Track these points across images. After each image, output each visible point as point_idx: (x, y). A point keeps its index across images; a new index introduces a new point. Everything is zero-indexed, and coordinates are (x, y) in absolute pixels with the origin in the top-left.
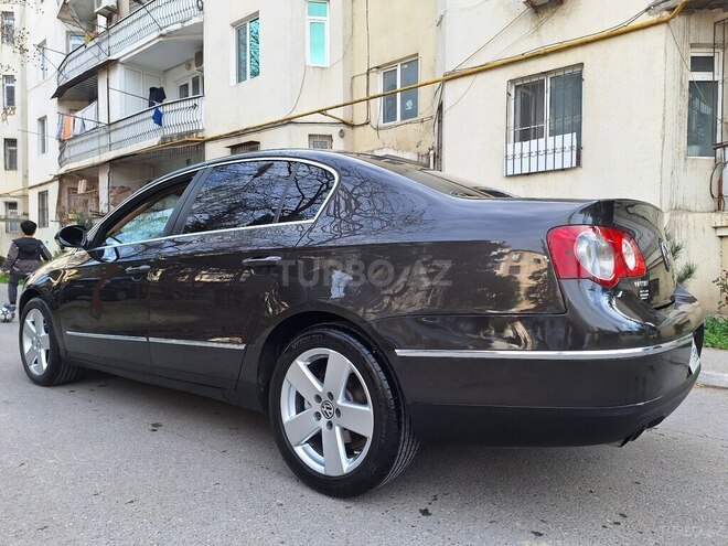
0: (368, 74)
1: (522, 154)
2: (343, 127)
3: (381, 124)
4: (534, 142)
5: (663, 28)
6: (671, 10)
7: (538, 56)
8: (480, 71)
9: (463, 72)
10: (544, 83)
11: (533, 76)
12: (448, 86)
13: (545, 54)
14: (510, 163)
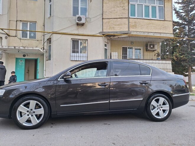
0: (17, 21)
1: (75, 56)
2: (6, 35)
3: (21, 38)
4: (76, 54)
5: (102, 37)
6: (103, 35)
7: (78, 35)
8: (63, 34)
9: (59, 33)
10: (78, 41)
11: (77, 39)
12: (54, 35)
13: (80, 35)
14: (72, 58)
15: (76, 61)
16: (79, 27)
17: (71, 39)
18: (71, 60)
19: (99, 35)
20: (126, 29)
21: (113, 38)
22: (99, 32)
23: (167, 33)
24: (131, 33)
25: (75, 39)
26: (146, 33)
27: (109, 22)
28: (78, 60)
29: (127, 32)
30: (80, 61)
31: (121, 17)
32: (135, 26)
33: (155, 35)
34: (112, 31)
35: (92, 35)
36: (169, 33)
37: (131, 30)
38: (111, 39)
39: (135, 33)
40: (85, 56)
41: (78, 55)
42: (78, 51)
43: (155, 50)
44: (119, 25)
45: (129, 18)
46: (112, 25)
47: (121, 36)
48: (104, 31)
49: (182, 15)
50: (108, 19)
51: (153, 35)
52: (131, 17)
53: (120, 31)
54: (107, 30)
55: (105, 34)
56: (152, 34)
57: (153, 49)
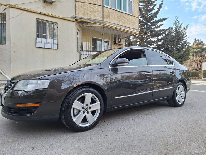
1: (42, 42)
4: (43, 39)
5: (74, 23)
6: (76, 20)
7: (45, 15)
8: (25, 10)
9: (19, 8)
10: (45, 23)
11: (44, 20)
12: (11, 9)
13: (48, 16)
14: (38, 43)
15: (43, 48)
16: (47, 5)
17: (37, 19)
18: (37, 47)
19: (70, 19)
20: (100, 18)
21: (86, 25)
22: (72, 15)
23: (134, 29)
24: (105, 23)
25: (41, 20)
26: (118, 26)
27: (82, 7)
28: (45, 47)
29: (101, 22)
30: (49, 49)
31: (95, 3)
32: (109, 17)
33: (125, 29)
34: (85, 17)
35: (63, 18)
36: (135, 29)
37: (105, 20)
38: (83, 26)
39: (108, 24)
40: (55, 43)
41: (45, 41)
42: (46, 36)
43: (122, 44)
44: (93, 12)
45: (103, 6)
46: (85, 10)
47: (95, 25)
48: (77, 16)
49: (144, 14)
50: (81, 2)
51: (124, 29)
52: (105, 6)
53: (94, 19)
54: (80, 15)
55: (78, 19)
56: (122, 28)
57: (120, 43)
